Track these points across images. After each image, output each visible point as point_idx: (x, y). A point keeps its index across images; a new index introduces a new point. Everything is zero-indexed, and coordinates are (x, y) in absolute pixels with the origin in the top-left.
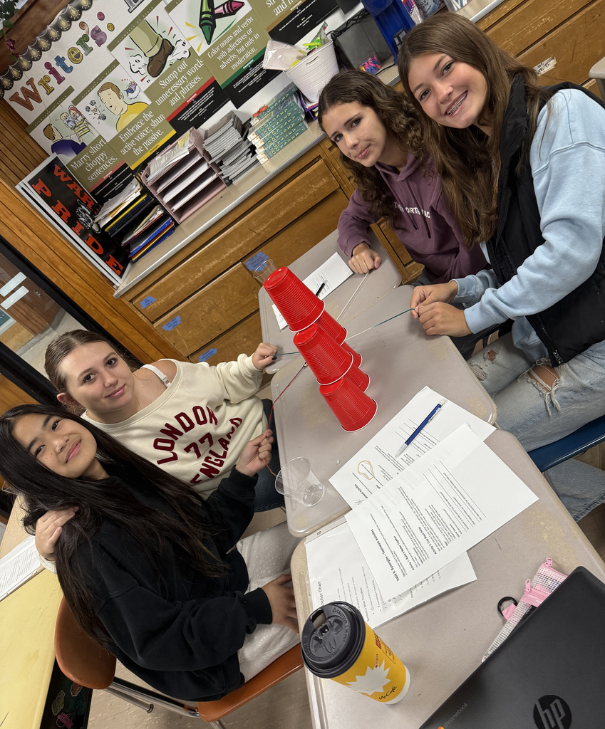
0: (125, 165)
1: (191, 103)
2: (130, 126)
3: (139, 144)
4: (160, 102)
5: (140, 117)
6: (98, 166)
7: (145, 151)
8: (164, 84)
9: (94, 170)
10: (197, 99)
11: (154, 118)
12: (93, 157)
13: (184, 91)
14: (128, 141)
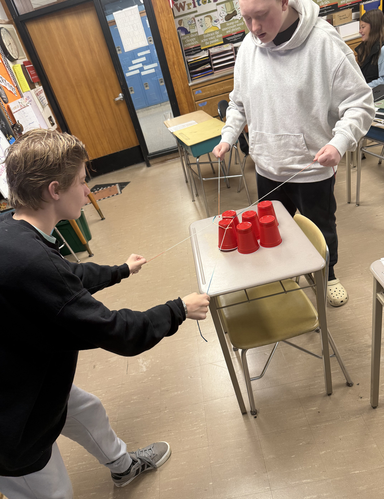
0: (200, 46)
1: (233, 35)
2: (209, 33)
3: (209, 41)
4: (223, 30)
5: (214, 32)
6: (190, 42)
7: (209, 44)
8: (228, 24)
10: (236, 35)
11: (218, 34)
13: (233, 30)
14: (206, 38)
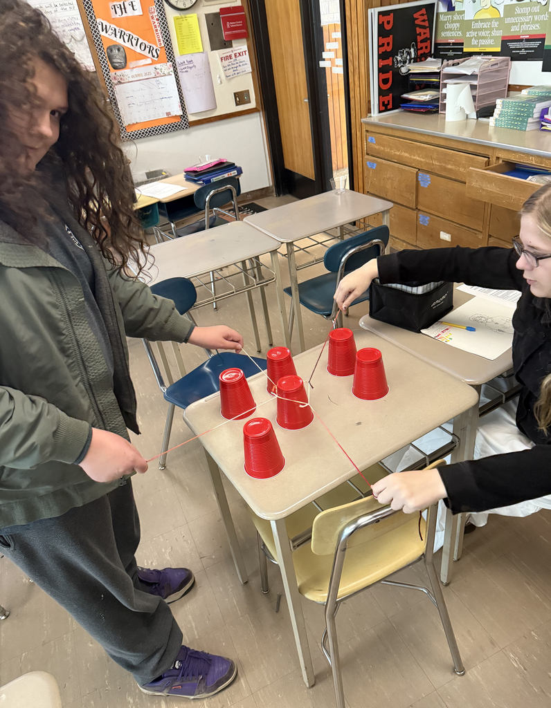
0: (462, 44)
1: (521, 40)
2: (482, 21)
4: (508, 21)
5: (490, 20)
6: (451, 30)
8: (518, 11)
9: (447, 30)
10: (527, 40)
11: (497, 29)
12: (453, 22)
13: (524, 27)
